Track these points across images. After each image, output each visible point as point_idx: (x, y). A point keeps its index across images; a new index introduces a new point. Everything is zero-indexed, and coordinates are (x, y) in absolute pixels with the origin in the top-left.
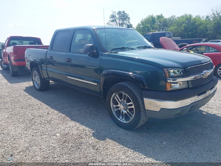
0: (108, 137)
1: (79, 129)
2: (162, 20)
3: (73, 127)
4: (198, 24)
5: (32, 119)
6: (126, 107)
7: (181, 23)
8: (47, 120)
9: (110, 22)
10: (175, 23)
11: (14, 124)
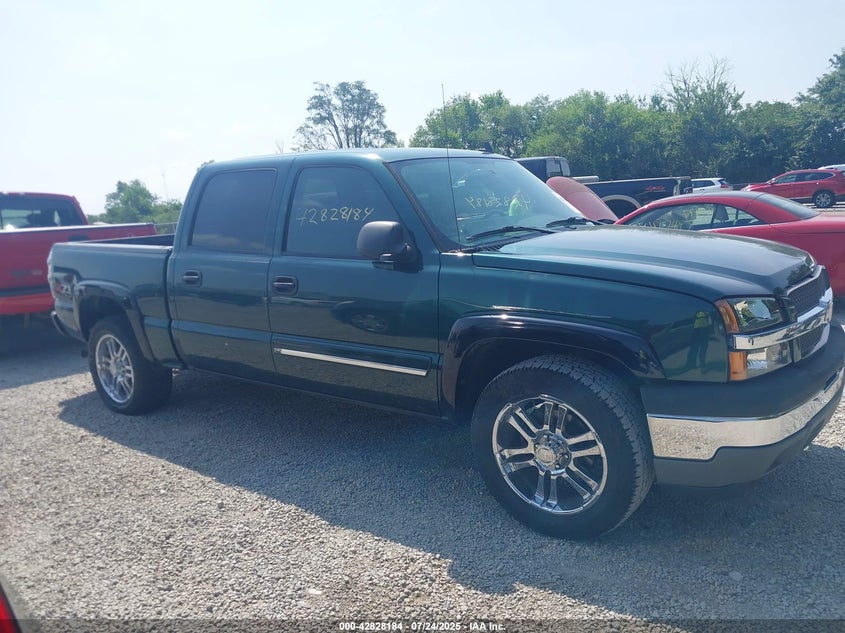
0: (514, 576)
1: (385, 557)
2: (503, 113)
3: (354, 552)
4: (629, 126)
5: (168, 538)
6: (563, 454)
7: (570, 122)
8: (235, 536)
9: (311, 123)
10: (549, 124)
11: (99, 568)
